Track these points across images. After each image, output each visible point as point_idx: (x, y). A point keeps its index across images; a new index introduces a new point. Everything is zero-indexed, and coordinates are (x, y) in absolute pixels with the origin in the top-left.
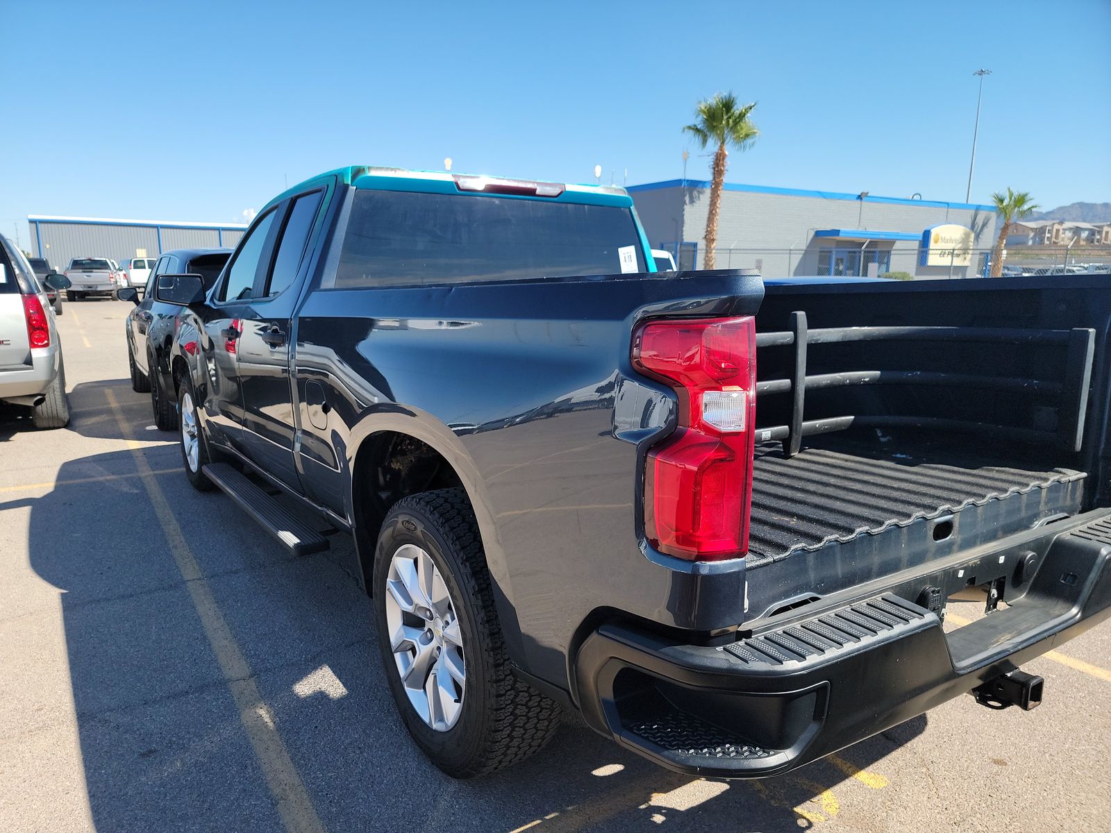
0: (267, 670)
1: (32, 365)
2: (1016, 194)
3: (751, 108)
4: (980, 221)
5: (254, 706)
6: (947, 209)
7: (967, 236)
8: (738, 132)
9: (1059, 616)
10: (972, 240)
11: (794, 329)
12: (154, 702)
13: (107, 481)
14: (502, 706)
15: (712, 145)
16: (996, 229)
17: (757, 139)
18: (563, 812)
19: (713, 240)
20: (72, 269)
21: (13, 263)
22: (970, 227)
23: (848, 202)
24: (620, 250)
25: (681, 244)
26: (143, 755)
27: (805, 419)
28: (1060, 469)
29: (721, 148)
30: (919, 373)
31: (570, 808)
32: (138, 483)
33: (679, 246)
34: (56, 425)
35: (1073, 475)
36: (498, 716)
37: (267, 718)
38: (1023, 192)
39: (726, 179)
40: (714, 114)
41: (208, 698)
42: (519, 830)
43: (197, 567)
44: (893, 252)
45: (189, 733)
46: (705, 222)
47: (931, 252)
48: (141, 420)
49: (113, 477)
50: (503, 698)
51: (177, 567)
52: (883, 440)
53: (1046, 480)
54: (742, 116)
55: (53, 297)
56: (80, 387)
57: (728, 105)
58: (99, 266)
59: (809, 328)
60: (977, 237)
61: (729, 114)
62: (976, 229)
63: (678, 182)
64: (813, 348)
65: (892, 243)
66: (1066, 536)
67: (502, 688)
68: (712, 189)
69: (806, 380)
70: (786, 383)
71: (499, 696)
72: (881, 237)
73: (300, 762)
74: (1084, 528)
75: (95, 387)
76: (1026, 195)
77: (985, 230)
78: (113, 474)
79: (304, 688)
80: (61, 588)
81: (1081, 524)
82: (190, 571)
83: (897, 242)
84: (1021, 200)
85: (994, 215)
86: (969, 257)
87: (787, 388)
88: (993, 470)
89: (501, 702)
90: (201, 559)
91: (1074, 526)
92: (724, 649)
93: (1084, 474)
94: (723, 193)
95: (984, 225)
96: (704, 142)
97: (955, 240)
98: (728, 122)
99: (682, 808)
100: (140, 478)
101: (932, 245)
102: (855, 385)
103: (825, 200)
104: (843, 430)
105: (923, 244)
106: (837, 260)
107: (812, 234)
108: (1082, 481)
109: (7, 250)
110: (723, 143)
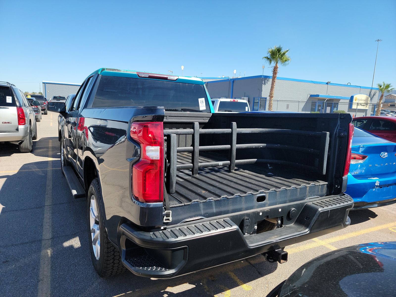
0: (58, 237)
1: (18, 131)
2: (386, 84)
3: (287, 51)
4: (372, 93)
5: (47, 249)
6: (360, 89)
7: (367, 98)
8: (282, 59)
9: (300, 231)
10: (370, 100)
11: (232, 128)
12: (16, 245)
13: (36, 171)
14: (109, 252)
15: (273, 64)
16: (379, 96)
17: (289, 61)
18: (134, 291)
19: (272, 97)
20: (53, 99)
21: (15, 96)
22: (369, 95)
23: (323, 85)
24: (199, 99)
25: (261, 98)
26: (4, 262)
27: (236, 159)
28: (319, 181)
29: (276, 65)
30: (279, 145)
31: (137, 290)
32: (46, 173)
33: (260, 99)
34: (27, 151)
35: (322, 183)
36: (108, 255)
37: (49, 254)
38: (389, 83)
39: (278, 75)
40: (274, 53)
41: (33, 245)
42: (116, 296)
43: (51, 201)
44: (339, 103)
45: (22, 256)
46: (270, 91)
47: (353, 104)
48: (57, 151)
49: (39, 170)
50: (109, 249)
51: (44, 201)
52: (269, 168)
53: (309, 184)
54: (284, 54)
55: (44, 109)
56: (42, 139)
57: (279, 50)
58: (62, 99)
59: (237, 128)
60: (371, 99)
61: (279, 53)
62: (371, 96)
63: (260, 76)
64: (239, 135)
65: (339, 100)
66: (310, 204)
67: (109, 245)
68: (273, 79)
69: (236, 146)
70: (229, 146)
71: (108, 248)
72: (335, 98)
73: (53, 269)
74: (319, 201)
75: (46, 139)
76: (390, 85)
77: (374, 97)
78: (39, 169)
79: (66, 244)
80: (4, 206)
81: (319, 200)
82: (48, 203)
83: (341, 100)
84: (388, 86)
85: (378, 92)
86: (368, 106)
87: (229, 148)
88: (295, 180)
89: (109, 250)
90: (54, 198)
91: (315, 201)
92: (153, 233)
93: (327, 183)
94: (276, 80)
95: (374, 95)
96: (271, 63)
97: (363, 100)
98: (279, 56)
99: (175, 293)
100: (47, 170)
101: (354, 101)
102: (256, 149)
103: (314, 84)
104: (252, 164)
105: (351, 101)
106: (318, 105)
107: (309, 96)
108: (326, 185)
109: (13, 92)
110: (277, 63)
